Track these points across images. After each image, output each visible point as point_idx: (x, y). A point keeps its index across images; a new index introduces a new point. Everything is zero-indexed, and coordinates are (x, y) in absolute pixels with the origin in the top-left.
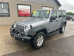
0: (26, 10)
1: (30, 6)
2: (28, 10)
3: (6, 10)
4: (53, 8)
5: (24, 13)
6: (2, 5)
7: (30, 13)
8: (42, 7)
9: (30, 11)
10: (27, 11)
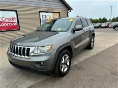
0: (8, 19)
2: (13, 19)
5: (5, 25)
7: (16, 24)
9: (16, 21)
10: (10, 21)
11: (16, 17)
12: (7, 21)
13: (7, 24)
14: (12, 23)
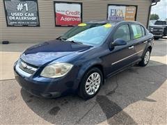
0: (72, 13)
1: (81, 4)
2: (77, 13)
3: (33, 15)
4: (136, 6)
5: (68, 19)
6: (26, 5)
9: (80, 16)
11: (80, 11)
12: (71, 15)
13: (70, 19)
14: (76, 17)
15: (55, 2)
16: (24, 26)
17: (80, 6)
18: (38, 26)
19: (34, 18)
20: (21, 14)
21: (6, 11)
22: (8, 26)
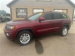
1: (43, 9)
3: (25, 13)
4: (67, 10)
6: (23, 10)
8: (54, 9)
15: (33, 9)
16: (22, 17)
17: (42, 10)
18: (27, 17)
19: (26, 15)
20: (21, 13)
21: (16, 12)
22: (17, 17)
